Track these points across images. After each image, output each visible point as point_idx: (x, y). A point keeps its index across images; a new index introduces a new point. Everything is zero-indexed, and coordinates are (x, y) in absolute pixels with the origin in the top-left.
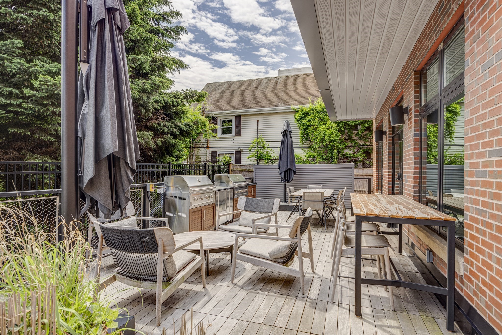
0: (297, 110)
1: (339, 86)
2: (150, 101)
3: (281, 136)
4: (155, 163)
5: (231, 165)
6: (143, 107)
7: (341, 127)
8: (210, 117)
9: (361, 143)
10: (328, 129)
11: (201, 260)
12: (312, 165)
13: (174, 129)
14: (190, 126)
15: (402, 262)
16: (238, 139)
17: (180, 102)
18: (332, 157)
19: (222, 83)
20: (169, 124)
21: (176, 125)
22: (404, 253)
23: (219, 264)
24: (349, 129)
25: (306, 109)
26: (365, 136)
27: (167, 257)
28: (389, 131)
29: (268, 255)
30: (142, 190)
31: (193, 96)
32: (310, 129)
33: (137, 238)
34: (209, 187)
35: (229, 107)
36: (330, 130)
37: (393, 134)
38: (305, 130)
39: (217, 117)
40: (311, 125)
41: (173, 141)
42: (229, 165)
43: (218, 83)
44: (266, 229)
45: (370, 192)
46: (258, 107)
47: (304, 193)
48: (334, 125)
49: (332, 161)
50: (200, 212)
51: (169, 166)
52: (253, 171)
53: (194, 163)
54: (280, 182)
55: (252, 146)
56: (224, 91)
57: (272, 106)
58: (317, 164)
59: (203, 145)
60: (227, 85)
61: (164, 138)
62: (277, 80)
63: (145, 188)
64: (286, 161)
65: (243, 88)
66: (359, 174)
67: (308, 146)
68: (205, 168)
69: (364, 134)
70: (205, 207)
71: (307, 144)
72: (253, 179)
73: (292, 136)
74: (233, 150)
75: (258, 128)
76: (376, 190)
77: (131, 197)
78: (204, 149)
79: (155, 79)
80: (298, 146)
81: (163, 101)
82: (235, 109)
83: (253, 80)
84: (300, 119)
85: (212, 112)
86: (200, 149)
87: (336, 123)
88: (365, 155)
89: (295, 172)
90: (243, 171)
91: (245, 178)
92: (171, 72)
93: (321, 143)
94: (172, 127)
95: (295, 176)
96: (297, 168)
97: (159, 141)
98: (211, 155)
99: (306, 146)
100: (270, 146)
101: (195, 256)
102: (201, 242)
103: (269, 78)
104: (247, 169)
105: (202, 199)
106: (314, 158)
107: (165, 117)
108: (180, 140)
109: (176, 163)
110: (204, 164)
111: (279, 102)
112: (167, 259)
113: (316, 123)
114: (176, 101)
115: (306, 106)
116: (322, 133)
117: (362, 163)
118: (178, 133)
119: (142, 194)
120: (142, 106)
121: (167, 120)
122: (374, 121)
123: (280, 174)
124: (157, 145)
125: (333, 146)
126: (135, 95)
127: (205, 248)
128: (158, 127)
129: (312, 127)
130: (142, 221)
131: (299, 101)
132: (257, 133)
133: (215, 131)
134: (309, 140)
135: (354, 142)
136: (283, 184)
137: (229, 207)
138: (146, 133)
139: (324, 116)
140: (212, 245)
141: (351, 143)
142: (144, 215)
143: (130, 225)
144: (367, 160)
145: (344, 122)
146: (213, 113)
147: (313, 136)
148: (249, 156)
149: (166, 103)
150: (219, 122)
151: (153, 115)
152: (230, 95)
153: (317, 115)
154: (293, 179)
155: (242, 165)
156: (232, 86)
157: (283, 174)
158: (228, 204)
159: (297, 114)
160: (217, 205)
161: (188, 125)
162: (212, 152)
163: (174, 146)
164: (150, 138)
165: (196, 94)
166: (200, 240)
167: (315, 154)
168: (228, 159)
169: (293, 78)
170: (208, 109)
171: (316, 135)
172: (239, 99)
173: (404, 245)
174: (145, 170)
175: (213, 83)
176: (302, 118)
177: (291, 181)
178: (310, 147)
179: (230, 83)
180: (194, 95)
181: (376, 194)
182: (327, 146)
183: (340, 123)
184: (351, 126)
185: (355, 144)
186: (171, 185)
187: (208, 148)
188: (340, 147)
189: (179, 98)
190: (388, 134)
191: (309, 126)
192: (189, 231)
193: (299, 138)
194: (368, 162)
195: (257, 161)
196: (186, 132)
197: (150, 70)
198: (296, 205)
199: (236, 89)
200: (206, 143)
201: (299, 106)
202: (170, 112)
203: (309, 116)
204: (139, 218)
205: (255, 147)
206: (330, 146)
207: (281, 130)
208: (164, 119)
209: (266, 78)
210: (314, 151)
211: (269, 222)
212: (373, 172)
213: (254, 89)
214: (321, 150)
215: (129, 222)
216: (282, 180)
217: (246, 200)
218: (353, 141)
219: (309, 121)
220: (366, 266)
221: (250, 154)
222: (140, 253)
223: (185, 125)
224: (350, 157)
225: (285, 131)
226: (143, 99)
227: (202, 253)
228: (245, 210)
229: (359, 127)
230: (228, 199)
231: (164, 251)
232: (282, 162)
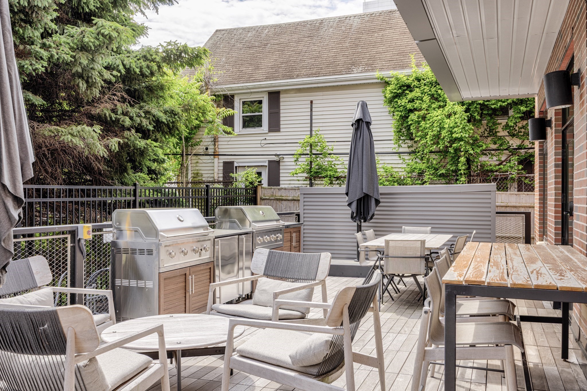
0: (387, 80)
1: (454, 32)
2: (96, 67)
3: (351, 130)
4: (109, 185)
5: (259, 188)
6: (83, 78)
7: (473, 112)
8: (218, 96)
9: (515, 143)
10: (449, 116)
11: (159, 369)
12: (417, 188)
13: (144, 120)
14: (175, 115)
15: (564, 375)
16: (274, 136)
17: (155, 68)
18: (456, 171)
19: (244, 29)
20: (133, 111)
21: (147, 112)
22: (573, 357)
23: (206, 377)
24: (490, 115)
25: (405, 78)
26: (523, 130)
27: (86, 362)
28: (556, 120)
29: (289, 360)
30: (69, 236)
31: (180, 56)
32: (413, 117)
33: (26, 327)
34: (201, 231)
35: (257, 77)
36: (452, 118)
37: (563, 124)
38: (404, 118)
39: (233, 96)
40: (415, 110)
41: (141, 143)
42: (255, 190)
43: (237, 29)
44: (303, 311)
45: (528, 240)
46: (312, 74)
47: (387, 242)
48: (459, 109)
49: (457, 180)
50: (183, 279)
51: (135, 191)
52: (299, 200)
53: (190, 185)
54: (350, 220)
55: (300, 150)
56: (248, 44)
57: (340, 73)
58: (427, 185)
59: (207, 149)
60: (254, 32)
61: (124, 137)
62: (351, 22)
63: (73, 233)
64: (360, 179)
65: (285, 38)
66: (509, 204)
67: (411, 149)
68: (207, 194)
69: (520, 125)
70: (192, 269)
71: (409, 147)
72: (298, 215)
73: (372, 131)
74: (264, 161)
75: (311, 116)
76: (540, 236)
77: (15, 250)
78: (208, 157)
79: (104, 24)
80: (390, 150)
81: (121, 67)
82: (268, 78)
83: (304, 22)
84: (394, 97)
85: (224, 87)
86: (201, 157)
87: (463, 104)
88: (521, 167)
89: (377, 202)
90: (282, 200)
91: (279, 214)
92: (141, 11)
93: (434, 144)
94: (139, 116)
95: (378, 208)
96: (381, 194)
97: (114, 142)
98: (222, 168)
99: (407, 150)
100: (334, 152)
101: (150, 362)
102: (161, 335)
103: (335, 18)
104: (291, 195)
105: (185, 254)
106: (421, 174)
107: (126, 96)
108: (156, 140)
109: (151, 184)
110: (205, 186)
111: (353, 64)
112: (85, 366)
113: (424, 106)
114: (148, 67)
115: (406, 71)
116: (435, 125)
117: (516, 183)
118: (151, 128)
119: (69, 245)
120: (81, 76)
121: (129, 102)
122: (536, 99)
123: (350, 205)
124: (110, 151)
125: (457, 150)
126: (65, 56)
127: (169, 347)
128: (113, 116)
129: (416, 113)
130: (69, 296)
131: (392, 63)
132: (309, 125)
133: (228, 121)
134: (411, 139)
135: (499, 142)
136: (356, 224)
137: (242, 269)
138: (88, 129)
139: (440, 91)
140: (188, 341)
141: (495, 143)
142: (73, 285)
143: (41, 302)
144: (526, 178)
145: (480, 104)
146: (226, 88)
147: (418, 131)
148: (294, 171)
149: (128, 70)
150: (237, 103)
151: (102, 93)
152: (259, 53)
153: (427, 89)
154: (373, 215)
155: (282, 189)
156: (263, 35)
157: (354, 205)
158: (241, 264)
159: (388, 88)
160: (218, 266)
161: (172, 113)
162: (225, 163)
163: (142, 153)
164: (96, 138)
165: (186, 52)
166: (160, 330)
167: (423, 166)
168: (253, 176)
169: (381, 18)
170: (216, 79)
171: (425, 128)
172: (276, 60)
173: (572, 343)
174: (85, 199)
175: (226, 30)
176: (397, 96)
177: (371, 218)
178: (414, 152)
179: (258, 30)
180: (183, 55)
181: (538, 243)
182: (444, 152)
183: (470, 104)
184: (495, 110)
185: (501, 145)
186: (126, 226)
187: (215, 155)
188: (472, 152)
189: (153, 61)
190: (553, 125)
191: (411, 111)
192: (159, 314)
193: (393, 134)
194: (527, 181)
195: (310, 180)
196: (168, 125)
197: (97, 8)
198: (375, 265)
199: (272, 41)
200: (213, 147)
201: (392, 73)
202: (137, 87)
203: (411, 91)
204: (63, 289)
205: (305, 152)
206: (451, 150)
207: (351, 120)
208: (123, 100)
209: (329, 18)
210: (422, 159)
211: (309, 297)
212: (534, 199)
213: (306, 39)
214: (435, 159)
215: (38, 297)
216: (352, 217)
217: (269, 255)
218: (499, 139)
219: (412, 101)
220: (492, 383)
221: (297, 167)
222: (34, 354)
223: (165, 112)
224: (492, 171)
225: (359, 121)
226: (80, 63)
227: (163, 355)
228: (266, 275)
229: (511, 112)
230: (240, 253)
231: (79, 351)
232: (352, 181)
